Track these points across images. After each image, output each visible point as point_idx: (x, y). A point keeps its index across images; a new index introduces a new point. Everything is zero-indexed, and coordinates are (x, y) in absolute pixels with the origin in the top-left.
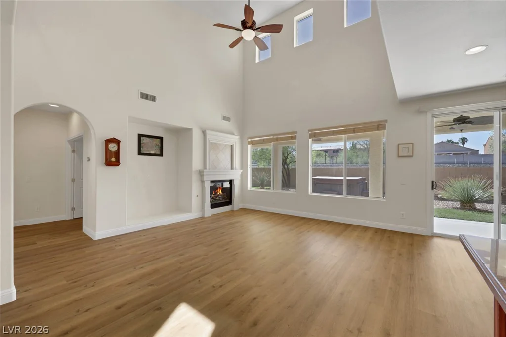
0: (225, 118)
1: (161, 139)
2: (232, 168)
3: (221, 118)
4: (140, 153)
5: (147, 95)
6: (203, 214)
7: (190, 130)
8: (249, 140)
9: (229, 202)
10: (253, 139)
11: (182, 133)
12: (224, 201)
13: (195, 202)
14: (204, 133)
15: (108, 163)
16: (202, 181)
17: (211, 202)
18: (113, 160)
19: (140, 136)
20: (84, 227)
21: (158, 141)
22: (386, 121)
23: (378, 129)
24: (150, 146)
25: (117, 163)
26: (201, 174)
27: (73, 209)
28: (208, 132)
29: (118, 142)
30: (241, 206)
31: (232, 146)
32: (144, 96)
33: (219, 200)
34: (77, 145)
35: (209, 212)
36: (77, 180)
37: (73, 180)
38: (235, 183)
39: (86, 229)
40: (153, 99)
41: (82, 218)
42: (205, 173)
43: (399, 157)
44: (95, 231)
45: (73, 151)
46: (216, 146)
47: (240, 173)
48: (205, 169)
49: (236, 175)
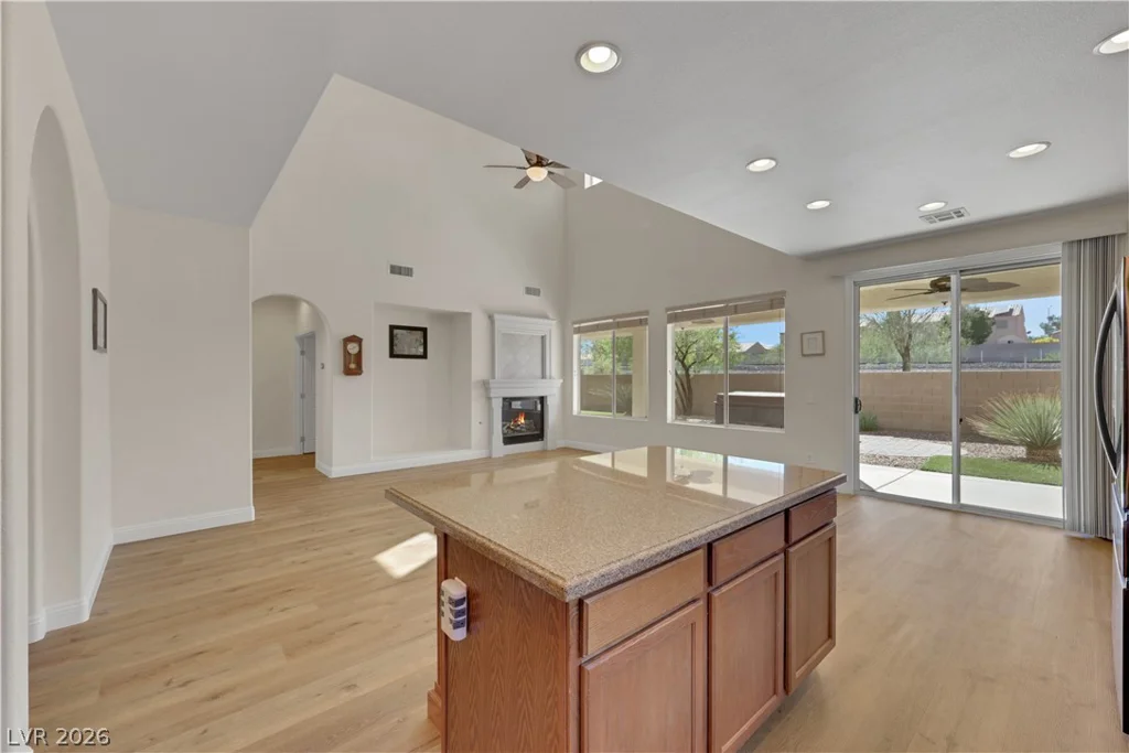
0: (529, 291)
1: (424, 330)
2: (543, 377)
3: (523, 290)
4: (392, 355)
5: (400, 268)
6: (490, 452)
7: (468, 315)
8: (576, 326)
9: (540, 436)
10: (583, 325)
11: (456, 321)
12: (528, 433)
13: (477, 431)
14: (491, 318)
15: (348, 372)
16: (489, 399)
17: (504, 434)
18: (353, 366)
19: (392, 328)
20: (317, 461)
21: (420, 334)
22: (784, 293)
23: (772, 308)
24: (409, 343)
25: (358, 371)
26: (485, 385)
27: (303, 440)
28: (496, 317)
29: (358, 341)
30: (561, 444)
31: (543, 338)
32: (396, 270)
33: (520, 431)
34: (308, 343)
35: (501, 450)
36: (308, 395)
37: (303, 396)
38: (549, 403)
39: (320, 465)
40: (408, 272)
41: (314, 453)
42: (491, 385)
43: (804, 355)
44: (331, 465)
45: (303, 353)
46: (511, 339)
47: (559, 385)
48: (493, 377)
49: (551, 390)
